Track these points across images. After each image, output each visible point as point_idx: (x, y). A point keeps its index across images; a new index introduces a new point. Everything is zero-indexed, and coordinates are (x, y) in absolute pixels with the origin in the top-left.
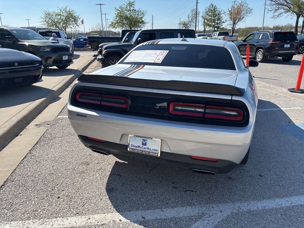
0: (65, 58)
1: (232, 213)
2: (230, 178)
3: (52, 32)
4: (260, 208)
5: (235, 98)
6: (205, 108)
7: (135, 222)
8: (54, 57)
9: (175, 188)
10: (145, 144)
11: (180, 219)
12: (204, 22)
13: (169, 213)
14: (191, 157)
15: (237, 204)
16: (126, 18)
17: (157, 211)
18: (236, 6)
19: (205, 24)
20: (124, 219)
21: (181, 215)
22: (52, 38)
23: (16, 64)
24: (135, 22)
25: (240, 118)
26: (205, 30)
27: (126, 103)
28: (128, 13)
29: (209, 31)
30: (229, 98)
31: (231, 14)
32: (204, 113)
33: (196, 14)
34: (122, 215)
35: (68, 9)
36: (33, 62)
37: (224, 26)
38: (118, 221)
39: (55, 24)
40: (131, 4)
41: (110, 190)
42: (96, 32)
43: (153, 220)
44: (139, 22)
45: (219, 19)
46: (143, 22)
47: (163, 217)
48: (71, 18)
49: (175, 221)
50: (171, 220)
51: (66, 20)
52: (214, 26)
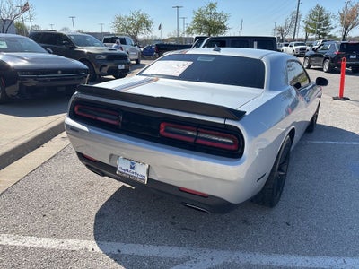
0: (122, 67)
1: (225, 263)
2: (246, 221)
3: (117, 38)
4: (264, 263)
5: (229, 122)
6: (198, 132)
7: (108, 255)
8: (109, 65)
9: (173, 223)
10: (133, 168)
11: (159, 259)
12: (306, 28)
13: (151, 250)
14: (180, 189)
15: (237, 254)
16: (206, 22)
17: (137, 246)
18: (350, 8)
19: (308, 31)
20: (97, 249)
21: (162, 255)
22: (115, 45)
23: (60, 72)
24: (214, 28)
25: (233, 147)
26: (307, 37)
27: (118, 119)
28: (207, 17)
29: (312, 40)
30: (222, 121)
31: (342, 18)
32: (197, 137)
33: (297, 18)
34: (98, 244)
35: (141, 13)
36: (78, 70)
37: (332, 32)
38: (90, 250)
39: (126, 29)
40: (212, 6)
41: (100, 215)
42: (173, 38)
43: (129, 255)
44: (220, 27)
45: (326, 24)
46: (224, 28)
47: (142, 254)
48: (144, 23)
49: (152, 260)
50: (148, 258)
51: (138, 24)
52: (318, 33)
